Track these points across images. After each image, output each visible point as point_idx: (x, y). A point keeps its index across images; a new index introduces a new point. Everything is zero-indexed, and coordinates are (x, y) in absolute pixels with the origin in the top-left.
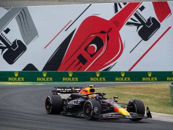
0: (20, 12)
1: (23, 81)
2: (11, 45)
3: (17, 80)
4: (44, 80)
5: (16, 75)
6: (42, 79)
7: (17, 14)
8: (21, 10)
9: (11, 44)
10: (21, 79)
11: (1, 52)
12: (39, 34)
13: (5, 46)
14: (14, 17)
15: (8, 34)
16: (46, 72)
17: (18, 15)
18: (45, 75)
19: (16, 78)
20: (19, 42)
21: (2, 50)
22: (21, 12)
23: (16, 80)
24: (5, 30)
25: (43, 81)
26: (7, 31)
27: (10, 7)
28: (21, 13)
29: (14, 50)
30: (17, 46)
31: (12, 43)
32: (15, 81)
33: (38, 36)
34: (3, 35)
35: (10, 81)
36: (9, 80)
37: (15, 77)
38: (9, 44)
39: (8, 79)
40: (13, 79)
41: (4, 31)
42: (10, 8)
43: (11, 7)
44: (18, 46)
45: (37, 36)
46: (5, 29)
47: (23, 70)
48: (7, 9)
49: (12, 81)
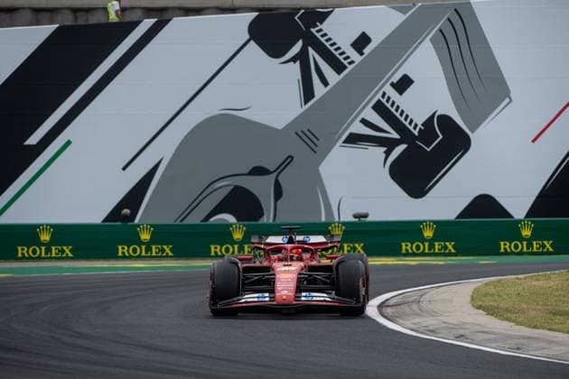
0: (446, 17)
1: (450, 254)
2: (416, 133)
3: (429, 249)
4: (525, 249)
5: (428, 234)
6: (516, 247)
7: (438, 26)
8: (450, 14)
9: (418, 129)
10: (446, 247)
11: (384, 155)
12: (512, 95)
13: (396, 136)
14: (426, 36)
15: (404, 95)
16: (532, 222)
17: (441, 31)
18: (526, 232)
19: (427, 244)
20: (445, 121)
21: (385, 149)
22: (449, 20)
23: (427, 251)
24: (395, 81)
25: (521, 253)
26: (404, 84)
27: (411, 5)
28: (449, 23)
29: (429, 150)
30: (438, 136)
31: (419, 126)
32: (423, 254)
33: (511, 101)
34: (389, 98)
35: (407, 254)
36: (404, 251)
37: (423, 240)
38: (411, 128)
39: (401, 246)
40: (418, 248)
41: (392, 85)
42: (410, 8)
43: (414, 5)
44: (441, 137)
45: (507, 100)
46: (395, 79)
47: (458, 217)
48: (403, 10)
49: (414, 255)
